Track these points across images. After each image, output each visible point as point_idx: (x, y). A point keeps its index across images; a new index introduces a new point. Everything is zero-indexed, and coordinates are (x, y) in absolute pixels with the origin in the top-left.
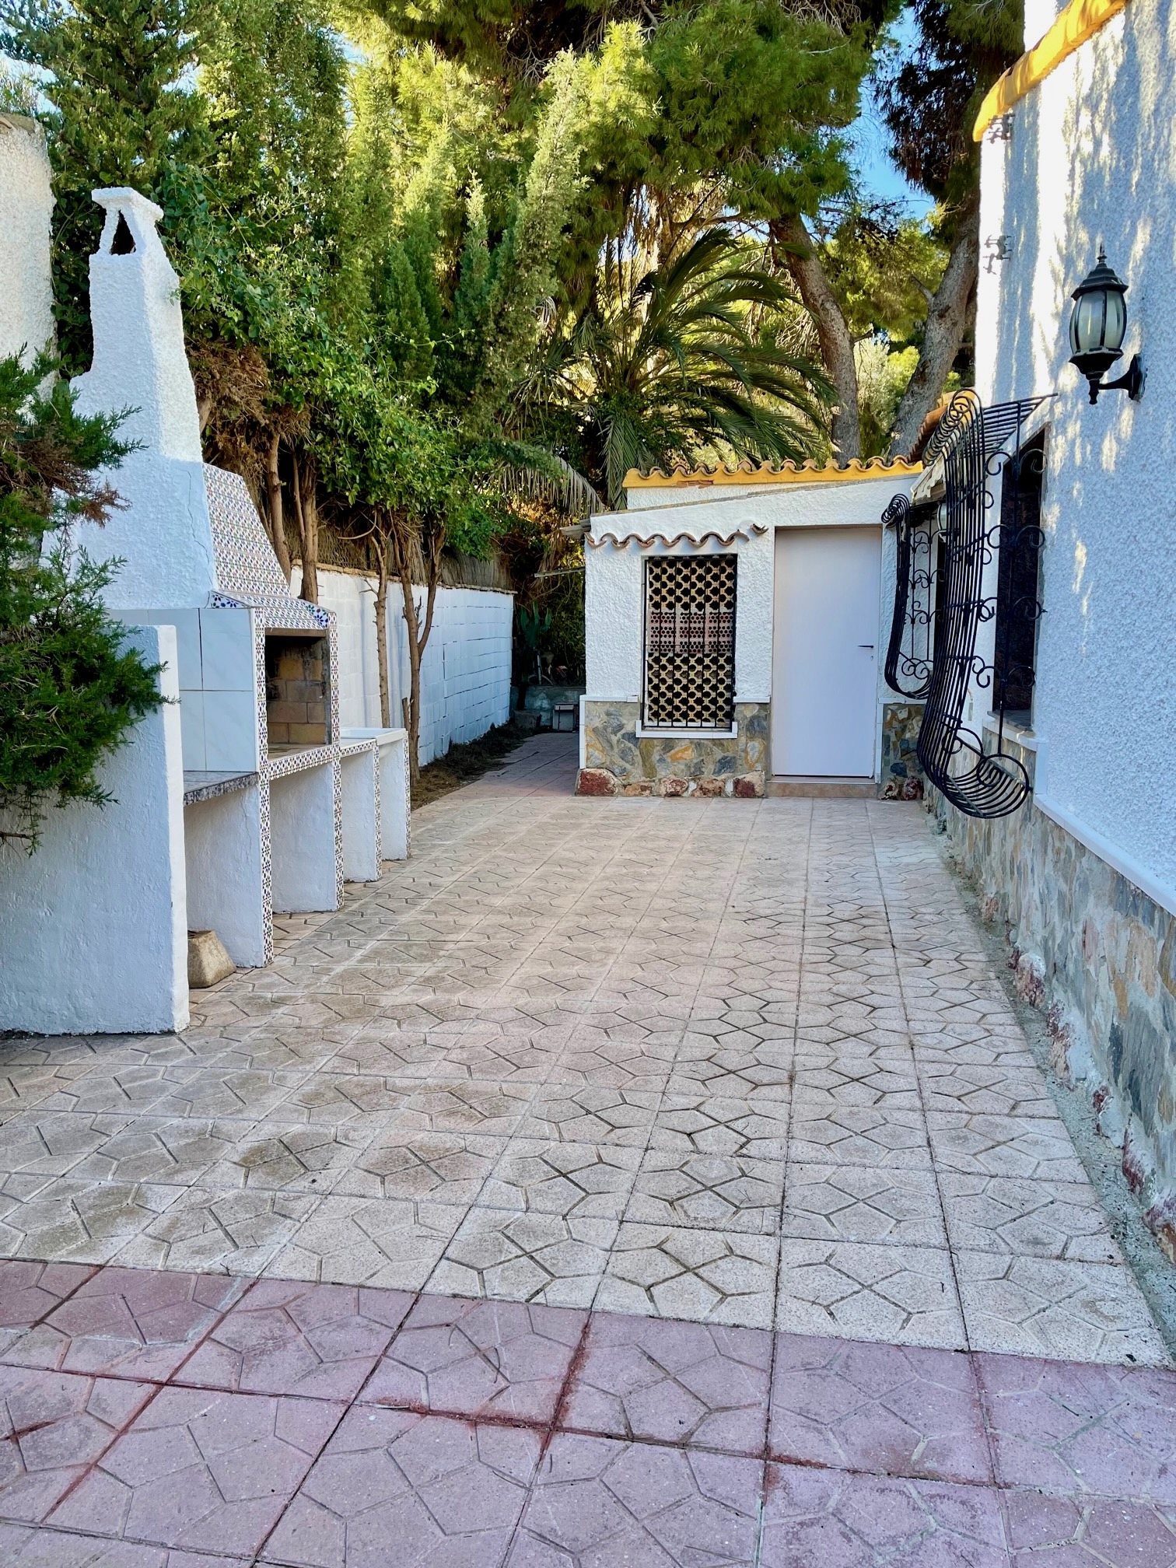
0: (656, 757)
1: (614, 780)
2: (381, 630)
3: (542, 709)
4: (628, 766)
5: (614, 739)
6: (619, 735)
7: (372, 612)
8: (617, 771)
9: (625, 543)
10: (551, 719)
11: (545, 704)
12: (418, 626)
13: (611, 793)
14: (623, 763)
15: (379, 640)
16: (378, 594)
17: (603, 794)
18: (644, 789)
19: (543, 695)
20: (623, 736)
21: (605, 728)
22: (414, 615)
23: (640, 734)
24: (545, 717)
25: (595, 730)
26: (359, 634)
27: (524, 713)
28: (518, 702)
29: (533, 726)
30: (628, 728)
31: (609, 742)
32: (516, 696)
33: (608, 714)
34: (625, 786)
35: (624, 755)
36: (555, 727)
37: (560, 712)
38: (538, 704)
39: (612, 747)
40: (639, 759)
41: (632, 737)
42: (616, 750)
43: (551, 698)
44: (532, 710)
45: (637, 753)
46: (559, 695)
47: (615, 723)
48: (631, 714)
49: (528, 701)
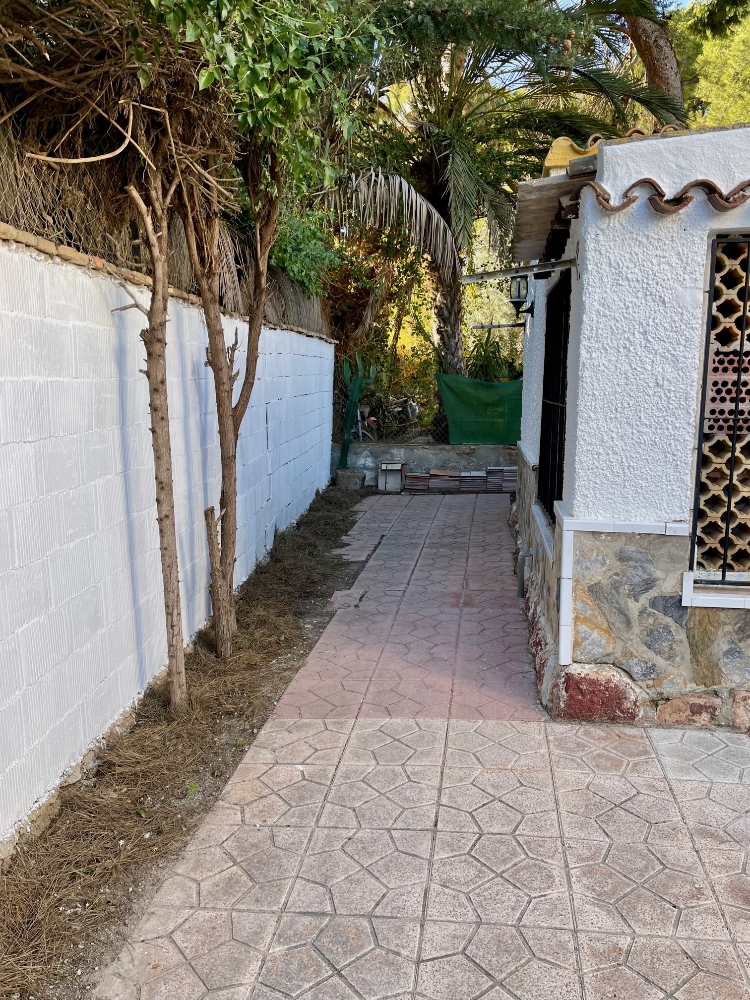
0: (721, 645)
1: (636, 693)
2: (157, 388)
3: (365, 467)
4: (660, 661)
5: (634, 607)
6: (644, 599)
7: (139, 352)
8: (636, 670)
9: (679, 201)
10: (376, 478)
11: (369, 462)
12: (232, 379)
13: (630, 718)
14: (650, 655)
15: (154, 408)
16: (150, 315)
17: (613, 720)
18: (697, 710)
19: (366, 453)
20: (653, 603)
21: (616, 586)
22: (224, 360)
23: (691, 598)
24: (369, 475)
25: (594, 590)
26: (112, 396)
27: (347, 473)
28: (340, 462)
29: (358, 487)
30: (667, 587)
31: (623, 612)
32: (338, 454)
33: (622, 558)
34: (655, 703)
35: (652, 639)
36: (381, 487)
37: (386, 471)
38: (361, 462)
39: (628, 623)
40: (684, 649)
41: (674, 605)
42: (636, 629)
43: (375, 455)
44: (355, 468)
45: (682, 636)
46: (385, 452)
47: (638, 577)
48: (673, 559)
49: (351, 459)
